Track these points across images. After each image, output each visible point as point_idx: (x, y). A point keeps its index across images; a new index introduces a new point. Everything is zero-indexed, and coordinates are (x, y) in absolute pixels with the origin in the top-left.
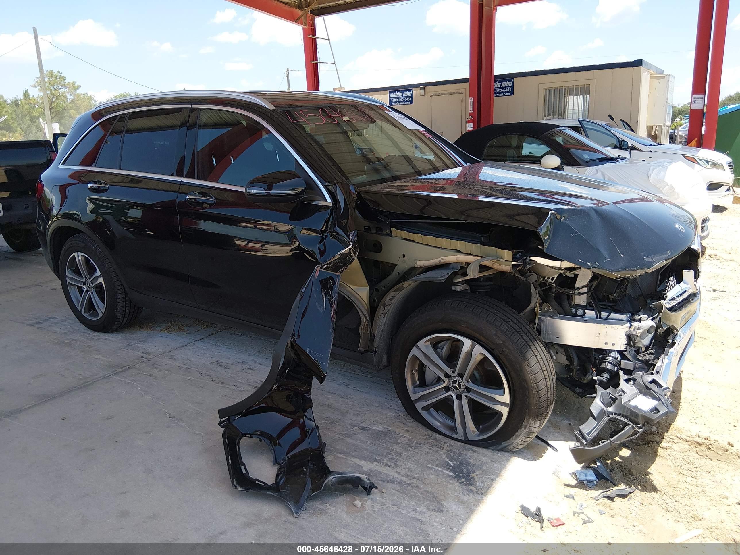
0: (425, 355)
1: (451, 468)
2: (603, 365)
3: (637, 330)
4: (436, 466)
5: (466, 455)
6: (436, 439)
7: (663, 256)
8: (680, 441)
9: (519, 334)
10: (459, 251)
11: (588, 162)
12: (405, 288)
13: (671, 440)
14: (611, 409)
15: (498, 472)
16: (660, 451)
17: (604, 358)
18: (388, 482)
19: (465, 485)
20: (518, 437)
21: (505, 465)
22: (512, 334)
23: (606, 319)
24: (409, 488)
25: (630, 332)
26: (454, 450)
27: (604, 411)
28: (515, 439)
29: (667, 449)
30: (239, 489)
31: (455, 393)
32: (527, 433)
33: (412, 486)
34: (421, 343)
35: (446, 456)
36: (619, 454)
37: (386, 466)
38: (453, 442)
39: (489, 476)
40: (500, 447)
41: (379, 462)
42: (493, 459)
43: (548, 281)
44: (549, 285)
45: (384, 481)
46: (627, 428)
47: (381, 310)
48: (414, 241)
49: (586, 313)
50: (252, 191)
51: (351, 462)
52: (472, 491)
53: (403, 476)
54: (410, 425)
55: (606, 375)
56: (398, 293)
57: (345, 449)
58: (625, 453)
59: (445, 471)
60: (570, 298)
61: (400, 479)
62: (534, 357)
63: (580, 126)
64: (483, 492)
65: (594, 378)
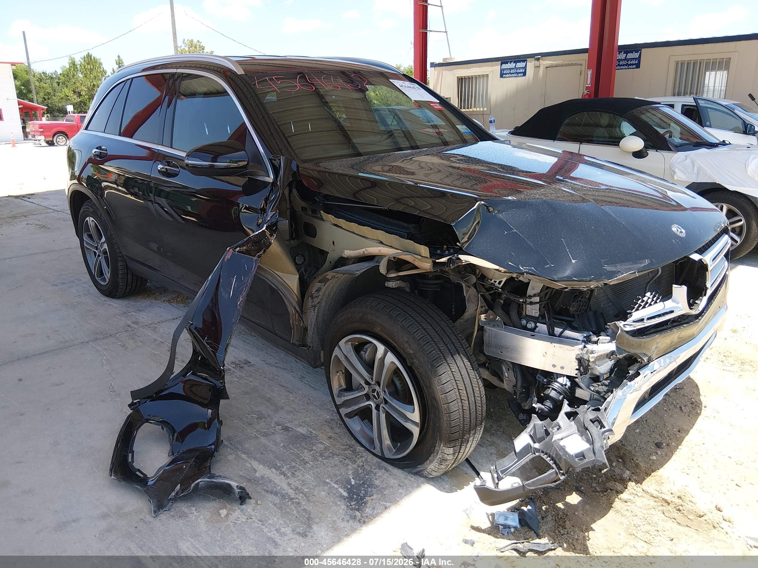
0: (346, 357)
1: (349, 487)
2: (547, 392)
3: (590, 354)
4: (334, 483)
5: (375, 474)
6: (354, 451)
7: (636, 266)
8: (645, 495)
9: (436, 344)
10: (382, 243)
11: (679, 146)
12: (328, 280)
13: (634, 492)
14: (537, 446)
15: (398, 499)
16: (617, 504)
17: (549, 383)
18: (271, 493)
19: (352, 510)
20: (431, 462)
21: (411, 492)
22: (426, 343)
23: (560, 335)
24: (290, 503)
25: (581, 355)
26: (365, 467)
27: (531, 447)
28: (429, 464)
29: (626, 502)
30: (113, 477)
31: (375, 403)
32: (440, 459)
33: (293, 502)
34: (342, 343)
35: (352, 473)
36: (565, 499)
37: (282, 474)
38: (371, 456)
39: (385, 503)
40: (415, 471)
41: (277, 468)
42: (403, 483)
43: (494, 285)
44: (496, 289)
45: (268, 492)
46: (551, 471)
47: (309, 302)
48: (341, 227)
49: (537, 327)
50: (189, 162)
51: (250, 465)
52: (354, 518)
53: (291, 489)
54: (337, 430)
55: (548, 404)
56: (323, 284)
57: (253, 449)
58: (574, 499)
59: (340, 490)
60: (520, 307)
61: (286, 492)
62: (450, 372)
63: (695, 104)
64: (366, 520)
65: (534, 405)
